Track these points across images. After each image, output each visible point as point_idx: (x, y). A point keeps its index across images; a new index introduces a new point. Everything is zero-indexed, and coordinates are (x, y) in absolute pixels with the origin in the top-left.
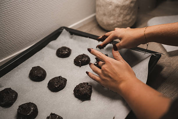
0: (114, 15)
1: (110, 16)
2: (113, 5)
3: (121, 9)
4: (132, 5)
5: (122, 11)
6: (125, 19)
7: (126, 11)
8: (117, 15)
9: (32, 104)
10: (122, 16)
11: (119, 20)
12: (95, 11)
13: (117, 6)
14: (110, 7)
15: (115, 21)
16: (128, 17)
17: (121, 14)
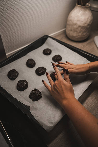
0: (77, 31)
1: (75, 32)
2: (77, 25)
3: (82, 28)
4: (88, 26)
5: (82, 30)
6: (83, 34)
7: (84, 30)
8: (78, 32)
9: (26, 81)
10: (81, 32)
11: (79, 35)
12: (65, 27)
13: (79, 26)
14: (75, 26)
15: (77, 35)
16: (85, 34)
17: (81, 31)
